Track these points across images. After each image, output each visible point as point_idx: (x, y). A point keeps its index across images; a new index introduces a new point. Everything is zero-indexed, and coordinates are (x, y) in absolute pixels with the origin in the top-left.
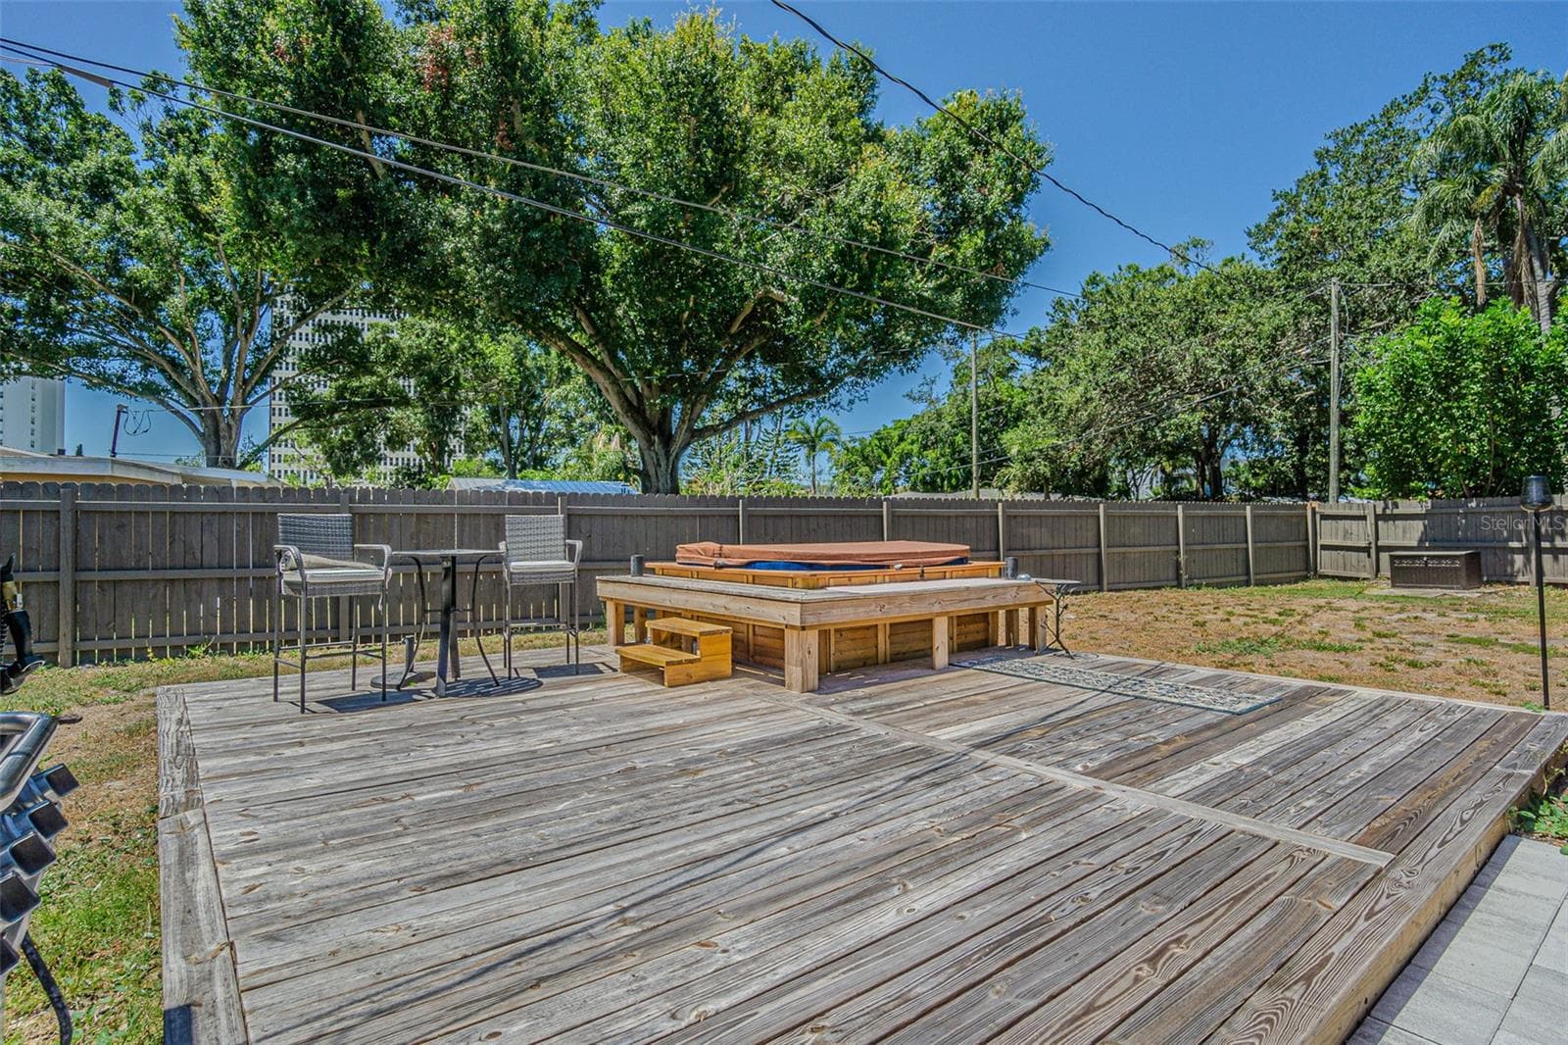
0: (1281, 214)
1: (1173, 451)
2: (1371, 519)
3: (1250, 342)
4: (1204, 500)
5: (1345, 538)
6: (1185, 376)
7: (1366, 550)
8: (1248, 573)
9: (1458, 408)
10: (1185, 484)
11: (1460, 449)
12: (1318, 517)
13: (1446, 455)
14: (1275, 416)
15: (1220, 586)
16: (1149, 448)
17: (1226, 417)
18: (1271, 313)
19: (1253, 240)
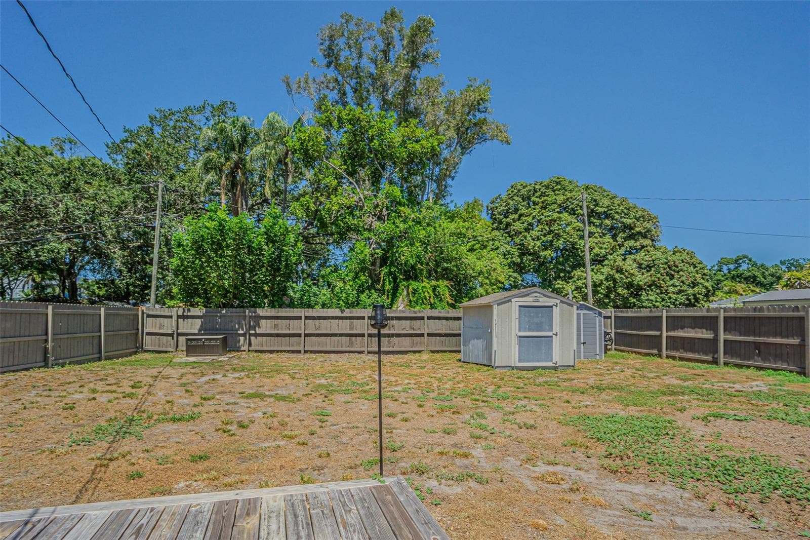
0: (127, 141)
1: (43, 268)
2: (175, 318)
3: (105, 208)
4: (64, 302)
5: (160, 328)
6: (58, 218)
7: (171, 335)
8: (100, 352)
9: (221, 261)
10: (49, 290)
11: (220, 283)
12: (145, 315)
13: (214, 286)
14: (118, 255)
15: (79, 363)
16: (23, 264)
17: (85, 250)
18: (120, 194)
19: (109, 150)
